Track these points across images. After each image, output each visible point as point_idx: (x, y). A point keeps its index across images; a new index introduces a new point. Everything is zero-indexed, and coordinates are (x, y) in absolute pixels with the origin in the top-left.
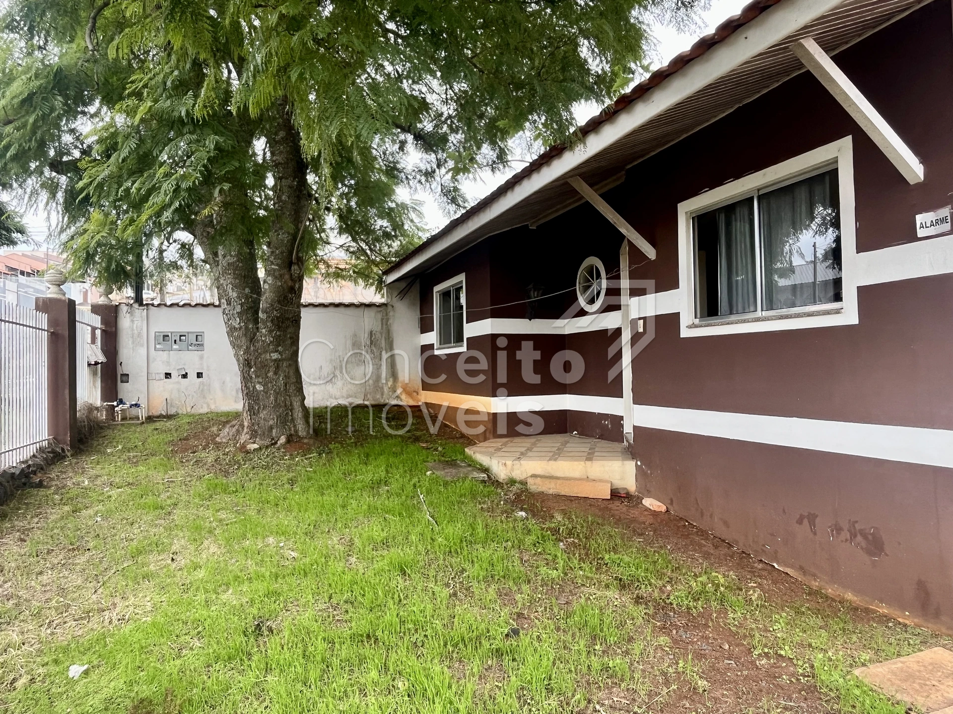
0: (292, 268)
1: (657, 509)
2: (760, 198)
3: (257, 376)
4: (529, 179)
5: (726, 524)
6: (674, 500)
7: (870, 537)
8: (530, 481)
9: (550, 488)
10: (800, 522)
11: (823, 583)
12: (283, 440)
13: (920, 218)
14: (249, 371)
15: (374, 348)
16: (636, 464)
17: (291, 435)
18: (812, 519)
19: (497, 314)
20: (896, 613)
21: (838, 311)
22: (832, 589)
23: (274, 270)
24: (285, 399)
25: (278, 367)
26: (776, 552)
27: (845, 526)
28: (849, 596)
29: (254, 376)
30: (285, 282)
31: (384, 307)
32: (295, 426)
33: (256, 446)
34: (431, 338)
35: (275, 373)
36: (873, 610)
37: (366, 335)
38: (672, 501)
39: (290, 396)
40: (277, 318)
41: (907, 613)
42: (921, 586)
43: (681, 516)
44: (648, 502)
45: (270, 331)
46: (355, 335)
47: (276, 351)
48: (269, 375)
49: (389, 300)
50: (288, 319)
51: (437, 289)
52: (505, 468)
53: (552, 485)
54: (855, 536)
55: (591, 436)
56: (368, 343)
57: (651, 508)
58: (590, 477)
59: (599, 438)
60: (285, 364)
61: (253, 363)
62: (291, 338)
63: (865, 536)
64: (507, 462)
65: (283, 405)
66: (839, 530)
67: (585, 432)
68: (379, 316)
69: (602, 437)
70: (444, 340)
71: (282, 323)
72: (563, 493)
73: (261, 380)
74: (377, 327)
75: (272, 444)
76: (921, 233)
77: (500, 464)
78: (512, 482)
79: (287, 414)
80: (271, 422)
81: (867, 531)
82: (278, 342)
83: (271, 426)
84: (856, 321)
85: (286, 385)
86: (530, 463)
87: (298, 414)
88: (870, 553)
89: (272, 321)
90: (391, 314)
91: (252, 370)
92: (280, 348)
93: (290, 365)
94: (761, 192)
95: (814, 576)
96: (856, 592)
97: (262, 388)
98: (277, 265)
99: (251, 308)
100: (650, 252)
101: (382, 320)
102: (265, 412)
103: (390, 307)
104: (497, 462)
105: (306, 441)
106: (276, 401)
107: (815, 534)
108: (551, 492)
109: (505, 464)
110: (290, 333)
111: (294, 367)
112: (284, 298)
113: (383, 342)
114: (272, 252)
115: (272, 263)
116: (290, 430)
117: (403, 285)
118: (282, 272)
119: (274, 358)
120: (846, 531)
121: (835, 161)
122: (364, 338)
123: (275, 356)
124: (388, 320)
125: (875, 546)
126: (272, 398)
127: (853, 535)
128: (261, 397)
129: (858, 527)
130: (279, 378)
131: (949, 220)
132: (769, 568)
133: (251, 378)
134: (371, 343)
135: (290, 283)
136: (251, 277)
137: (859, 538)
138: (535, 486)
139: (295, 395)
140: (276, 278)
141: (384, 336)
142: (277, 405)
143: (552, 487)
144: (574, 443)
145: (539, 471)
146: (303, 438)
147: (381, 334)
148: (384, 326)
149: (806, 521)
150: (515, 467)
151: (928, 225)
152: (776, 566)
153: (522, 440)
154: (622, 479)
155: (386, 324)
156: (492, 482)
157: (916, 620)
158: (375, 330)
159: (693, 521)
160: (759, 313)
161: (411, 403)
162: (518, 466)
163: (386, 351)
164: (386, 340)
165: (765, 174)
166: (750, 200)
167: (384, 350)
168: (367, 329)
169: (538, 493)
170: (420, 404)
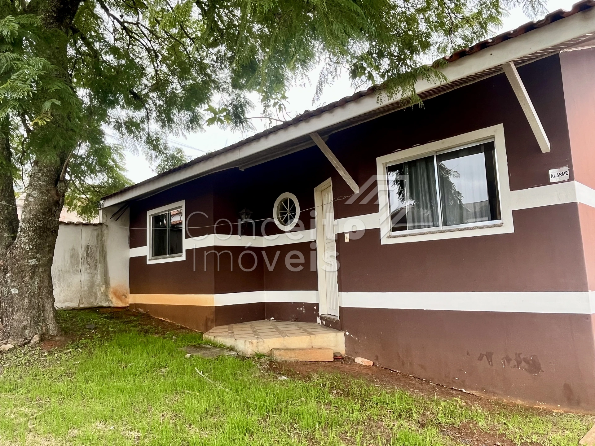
0: (58, 185)
1: (368, 365)
2: (437, 156)
3: (13, 281)
5: (423, 367)
6: (379, 355)
7: (531, 362)
8: (276, 353)
9: (291, 357)
10: (480, 359)
11: (500, 397)
12: (36, 338)
13: (552, 172)
14: (4, 276)
15: (89, 260)
16: (345, 334)
17: (43, 334)
18: (489, 356)
20: (552, 407)
21: (501, 225)
22: (506, 400)
23: (41, 185)
24: (39, 301)
25: (34, 273)
26: (463, 381)
27: (513, 357)
28: (519, 402)
29: (9, 281)
30: (51, 197)
31: (100, 226)
32: (46, 326)
33: (10, 346)
34: (145, 251)
35: (31, 278)
36: (536, 408)
37: (83, 249)
38: (376, 357)
39: (42, 299)
40: (40, 228)
41: (559, 406)
42: (567, 387)
43: (385, 367)
44: (359, 360)
45: (31, 240)
46: (73, 249)
47: (34, 258)
48: (25, 279)
49: (104, 221)
50: (49, 229)
51: (150, 213)
52: (251, 346)
53: (293, 355)
54: (521, 363)
55: (289, 320)
56: (85, 255)
57: (363, 364)
58: (314, 347)
59: (295, 321)
60: (41, 270)
61: (9, 269)
62: (49, 246)
63: (527, 362)
64: (253, 341)
65: (36, 306)
66: (509, 360)
67: (279, 318)
68: (95, 233)
69: (297, 320)
70: (158, 251)
71: (44, 232)
72: (301, 360)
73: (16, 284)
74: (93, 242)
75: (25, 344)
76: (552, 180)
77: (247, 343)
78: (259, 356)
79: (40, 314)
80: (25, 323)
81: (528, 359)
82: (38, 249)
83: (25, 326)
84: (512, 230)
85: (40, 289)
86: (271, 340)
87: (49, 314)
88: (531, 372)
89: (34, 231)
90: (105, 232)
91: (8, 275)
92: (38, 255)
93: (45, 271)
94: (438, 154)
95: (493, 393)
96: (523, 398)
97: (17, 292)
98: (44, 181)
99: (7, 218)
100: (356, 189)
101: (98, 236)
102: (18, 314)
103: (105, 227)
104: (243, 342)
105: (57, 338)
106: (30, 303)
107: (492, 365)
108: (292, 360)
109: (252, 342)
110: (49, 242)
111: (47, 273)
112: (49, 211)
113: (98, 254)
114: (40, 170)
115: (39, 179)
116: (42, 329)
117: (116, 209)
118: (49, 188)
119: (31, 264)
120: (514, 360)
121: (493, 137)
122: (81, 251)
123: (33, 262)
124: (102, 237)
125: (535, 367)
126: (26, 300)
127: (519, 363)
128: (15, 300)
129: (522, 357)
130: (34, 282)
131: (568, 173)
132: (459, 392)
133: (6, 282)
134: (87, 256)
135: (56, 198)
136: (8, 191)
137: (523, 364)
138: (279, 357)
139: (47, 298)
140: (42, 192)
141: (98, 249)
142: (31, 307)
143: (292, 356)
145: (277, 346)
146: (53, 336)
147: (96, 248)
148: (99, 242)
149: (485, 358)
150: (259, 344)
151: (556, 176)
152: (464, 391)
153: (244, 326)
154: (336, 346)
155: (101, 240)
156: (242, 358)
157: (565, 409)
158: (92, 244)
159: (397, 369)
160: (441, 228)
161: (121, 304)
162: (262, 342)
163: (100, 263)
164: (100, 254)
165: (443, 143)
166: (432, 157)
167: (98, 262)
168: (84, 244)
169: (283, 361)
170: (127, 305)
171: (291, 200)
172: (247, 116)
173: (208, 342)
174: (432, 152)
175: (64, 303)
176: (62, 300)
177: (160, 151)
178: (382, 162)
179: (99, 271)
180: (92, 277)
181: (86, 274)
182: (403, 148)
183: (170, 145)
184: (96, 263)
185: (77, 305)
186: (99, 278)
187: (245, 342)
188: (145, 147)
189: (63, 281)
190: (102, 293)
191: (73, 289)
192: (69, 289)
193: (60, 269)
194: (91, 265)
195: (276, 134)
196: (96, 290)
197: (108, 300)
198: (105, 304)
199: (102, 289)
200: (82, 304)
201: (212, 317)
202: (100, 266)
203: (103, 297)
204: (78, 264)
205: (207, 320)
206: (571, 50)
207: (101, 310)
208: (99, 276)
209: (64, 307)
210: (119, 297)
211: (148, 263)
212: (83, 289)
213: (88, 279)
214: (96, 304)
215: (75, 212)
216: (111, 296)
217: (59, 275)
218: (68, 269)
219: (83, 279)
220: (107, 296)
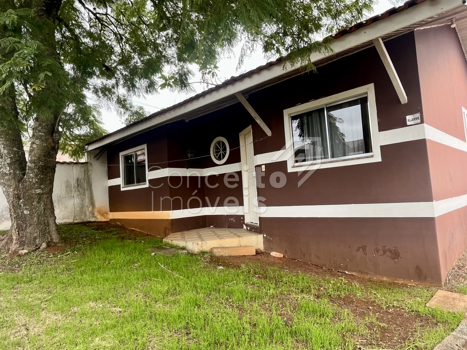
0: (54, 135)
1: (280, 257)
2: (327, 108)
3: (25, 205)
5: (318, 257)
6: (287, 250)
7: (393, 252)
8: (215, 251)
9: (226, 253)
10: (358, 250)
11: (371, 276)
12: (44, 245)
13: (408, 117)
14: (19, 202)
15: (79, 189)
16: (263, 236)
17: (49, 242)
18: (364, 248)
19: (171, 165)
20: (408, 282)
21: (372, 156)
22: (376, 278)
23: (41, 136)
24: (44, 219)
25: (40, 199)
26: (346, 266)
27: (381, 248)
28: (385, 279)
29: (22, 205)
30: (49, 144)
31: (86, 164)
32: (51, 236)
33: (25, 251)
34: (119, 181)
35: (38, 202)
36: (397, 283)
37: (75, 181)
39: (47, 217)
40: (42, 166)
41: (412, 281)
42: (417, 268)
43: (292, 258)
44: (273, 254)
45: (36, 175)
46: (67, 181)
47: (39, 188)
48: (33, 204)
49: (89, 160)
50: (49, 167)
51: (122, 154)
52: (198, 246)
53: (227, 251)
54: (386, 252)
55: (223, 227)
56: (76, 185)
57: (277, 256)
58: (242, 245)
59: (228, 228)
60: (45, 196)
61: (22, 196)
62: (50, 179)
63: (390, 251)
64: (199, 242)
65: (43, 222)
66: (378, 251)
67: (218, 226)
68: (83, 169)
69: (229, 227)
71: (45, 169)
73: (27, 207)
74: (81, 176)
75: (36, 249)
76: (408, 123)
77: (195, 244)
78: (203, 253)
79: (46, 228)
80: (35, 235)
81: (392, 249)
82: (41, 182)
83: (35, 237)
84: (381, 160)
85: (45, 210)
86: (211, 241)
87: (53, 228)
88: (393, 258)
89: (38, 169)
90: (90, 168)
91: (21, 201)
92: (42, 186)
93: (48, 197)
94: (327, 106)
95: (367, 274)
96: (388, 276)
97: (29, 213)
98: (44, 132)
99: (18, 160)
100: (269, 133)
101: (85, 171)
102: (30, 228)
103: (89, 165)
104: (192, 243)
105: (59, 245)
106: (38, 221)
107: (366, 254)
108: (226, 255)
109: (198, 244)
110: (49, 176)
111: (49, 199)
112: (48, 154)
113: (85, 184)
114: (40, 125)
115: (40, 131)
116: (48, 238)
117: (97, 152)
118: (47, 137)
119: (38, 192)
120: (381, 251)
121: (367, 93)
122: (73, 182)
123: (38, 191)
124: (88, 172)
125: (396, 255)
126: (35, 219)
127: (385, 252)
128: (27, 218)
129: (387, 248)
130: (40, 206)
131: (420, 118)
132: (343, 274)
133: (20, 206)
134: (78, 185)
135: (53, 145)
136: (17, 140)
137: (388, 253)
138: (218, 253)
139: (51, 217)
140: (43, 141)
141: (86, 181)
142: (39, 223)
143: (227, 252)
144: (218, 231)
145: (216, 245)
146: (56, 243)
147: (84, 180)
148: (86, 176)
149: (361, 249)
150: (203, 245)
151: (411, 120)
152: (347, 272)
153: (192, 232)
154: (257, 244)
155: (87, 174)
156: (191, 254)
157: (416, 283)
158: (81, 178)
159: (300, 259)
160: (330, 159)
161: (104, 220)
162: (205, 244)
163: (87, 190)
164: (87, 184)
165: (331, 98)
166: (323, 109)
167: (86, 190)
168: (75, 178)
169: (220, 256)
170: (108, 220)
171: (223, 142)
172: (189, 81)
173: (167, 244)
174: (323, 105)
175: (63, 219)
176: (61, 218)
177: (127, 109)
178: (287, 113)
179: (87, 196)
180: (82, 201)
181: (77, 199)
182: (303, 103)
183: (134, 104)
184: (85, 190)
185: (72, 221)
186: (87, 202)
187: (193, 243)
188: (116, 106)
189: (61, 204)
190: (90, 212)
191: (69, 210)
192: (66, 210)
193: (59, 196)
194: (81, 192)
195: (210, 94)
196: (85, 210)
197: (95, 217)
198: (93, 220)
199: (90, 209)
200: (76, 220)
201: (169, 226)
202: (87, 193)
203: (91, 215)
204: (71, 192)
205: (166, 229)
206: (423, 28)
207: (90, 224)
208: (87, 200)
209: (63, 223)
210: (102, 215)
211: (122, 189)
212: (75, 210)
213: (79, 202)
214: (85, 220)
215: (67, 155)
216: (96, 214)
217: (58, 200)
218: (64, 195)
219: (75, 203)
220: (93, 214)
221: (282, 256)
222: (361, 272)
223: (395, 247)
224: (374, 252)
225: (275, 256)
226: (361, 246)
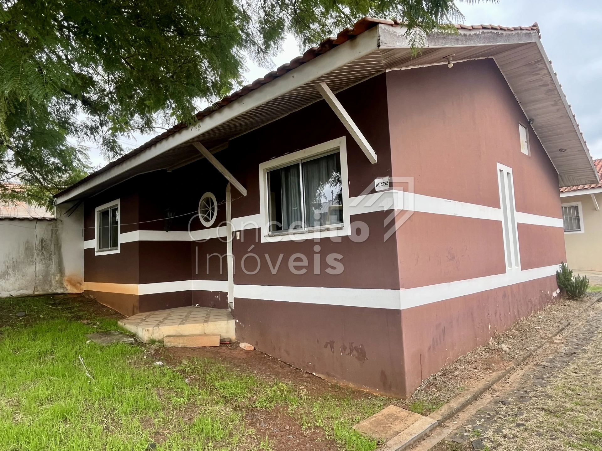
1: (248, 349)
2: (302, 164)
4: (167, 140)
5: (288, 353)
7: (360, 351)
10: (326, 347)
11: (338, 380)
15: (44, 252)
16: (236, 322)
18: (332, 344)
19: (142, 227)
20: (372, 390)
22: (342, 383)
26: (314, 366)
27: (348, 346)
28: (351, 385)
31: (55, 221)
34: (93, 244)
36: (362, 391)
37: (38, 242)
38: (257, 342)
41: (377, 390)
42: (383, 374)
43: (262, 351)
44: (244, 345)
46: (27, 242)
49: (59, 216)
51: (98, 209)
52: (147, 333)
54: (353, 351)
55: (208, 307)
56: (40, 248)
57: (245, 349)
58: (206, 333)
63: (357, 351)
64: (149, 329)
66: (345, 349)
67: (204, 304)
68: (50, 228)
69: (214, 307)
70: (103, 245)
72: (189, 346)
74: (47, 236)
77: (144, 330)
78: (153, 342)
81: (358, 348)
88: (360, 359)
90: (60, 226)
94: (303, 161)
95: (334, 377)
96: (354, 382)
100: (243, 191)
101: (52, 230)
103: (59, 222)
104: (141, 329)
107: (333, 352)
108: (180, 346)
113: (53, 246)
117: (70, 205)
120: (348, 348)
121: (338, 148)
122: (36, 244)
124: (57, 230)
125: (362, 355)
127: (352, 351)
129: (354, 345)
132: (311, 376)
134: (42, 247)
137: (355, 352)
138: (168, 343)
141: (53, 242)
143: (181, 342)
144: (197, 312)
147: (51, 241)
148: (54, 235)
149: (329, 346)
150: (155, 331)
152: (314, 374)
154: (227, 332)
155: (56, 234)
156: (139, 343)
157: (381, 393)
158: (46, 238)
159: (270, 354)
161: (75, 291)
163: (55, 254)
164: (54, 246)
166: (298, 165)
167: (53, 253)
168: (39, 237)
170: (82, 292)
171: (211, 199)
174: (298, 160)
175: (19, 290)
176: (17, 288)
177: (116, 153)
178: (264, 168)
179: (53, 261)
180: (47, 267)
181: (40, 265)
182: (278, 156)
183: (123, 147)
184: (51, 254)
185: (32, 292)
186: (53, 268)
188: (102, 148)
189: (18, 271)
190: (57, 281)
191: (28, 278)
192: (24, 278)
193: (15, 260)
194: (46, 256)
196: (51, 278)
197: (63, 287)
198: (60, 291)
199: (57, 278)
200: (37, 291)
201: (137, 304)
202: (54, 257)
203: (58, 285)
204: (33, 255)
205: (134, 307)
207: (56, 296)
208: (53, 266)
209: (19, 294)
210: (73, 285)
211: (97, 254)
212: (37, 278)
213: (43, 269)
214: (50, 291)
216: (65, 284)
217: (14, 266)
218: (22, 260)
219: (37, 269)
220: (62, 284)
221: (252, 348)
222: (328, 374)
223: (362, 345)
224: (342, 349)
225: (243, 348)
226: (329, 341)
